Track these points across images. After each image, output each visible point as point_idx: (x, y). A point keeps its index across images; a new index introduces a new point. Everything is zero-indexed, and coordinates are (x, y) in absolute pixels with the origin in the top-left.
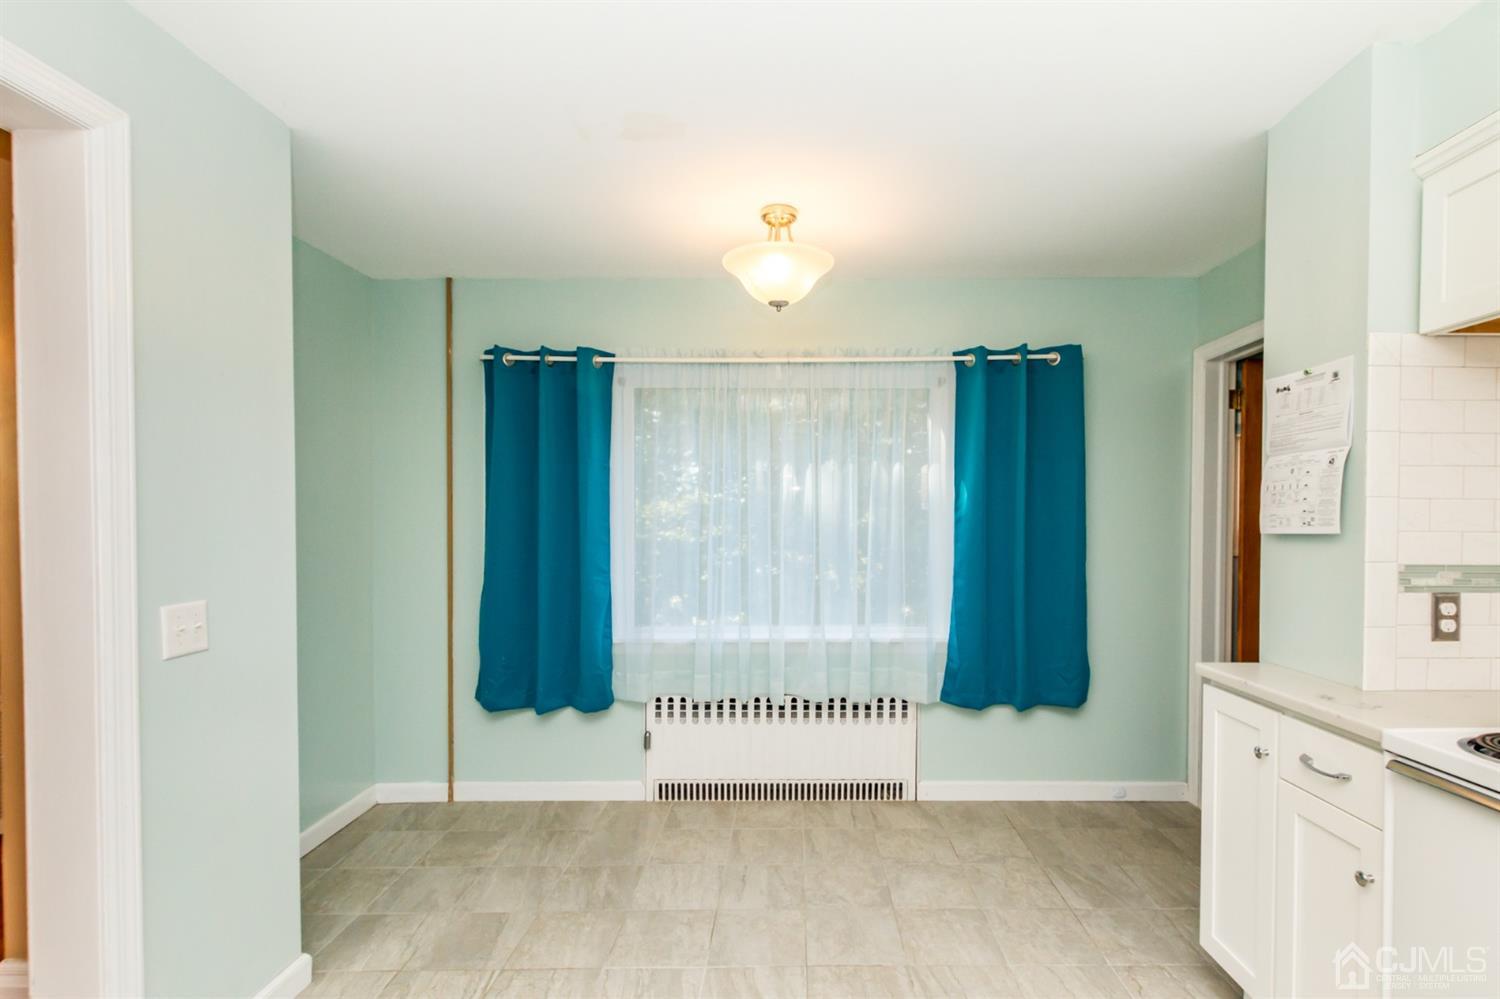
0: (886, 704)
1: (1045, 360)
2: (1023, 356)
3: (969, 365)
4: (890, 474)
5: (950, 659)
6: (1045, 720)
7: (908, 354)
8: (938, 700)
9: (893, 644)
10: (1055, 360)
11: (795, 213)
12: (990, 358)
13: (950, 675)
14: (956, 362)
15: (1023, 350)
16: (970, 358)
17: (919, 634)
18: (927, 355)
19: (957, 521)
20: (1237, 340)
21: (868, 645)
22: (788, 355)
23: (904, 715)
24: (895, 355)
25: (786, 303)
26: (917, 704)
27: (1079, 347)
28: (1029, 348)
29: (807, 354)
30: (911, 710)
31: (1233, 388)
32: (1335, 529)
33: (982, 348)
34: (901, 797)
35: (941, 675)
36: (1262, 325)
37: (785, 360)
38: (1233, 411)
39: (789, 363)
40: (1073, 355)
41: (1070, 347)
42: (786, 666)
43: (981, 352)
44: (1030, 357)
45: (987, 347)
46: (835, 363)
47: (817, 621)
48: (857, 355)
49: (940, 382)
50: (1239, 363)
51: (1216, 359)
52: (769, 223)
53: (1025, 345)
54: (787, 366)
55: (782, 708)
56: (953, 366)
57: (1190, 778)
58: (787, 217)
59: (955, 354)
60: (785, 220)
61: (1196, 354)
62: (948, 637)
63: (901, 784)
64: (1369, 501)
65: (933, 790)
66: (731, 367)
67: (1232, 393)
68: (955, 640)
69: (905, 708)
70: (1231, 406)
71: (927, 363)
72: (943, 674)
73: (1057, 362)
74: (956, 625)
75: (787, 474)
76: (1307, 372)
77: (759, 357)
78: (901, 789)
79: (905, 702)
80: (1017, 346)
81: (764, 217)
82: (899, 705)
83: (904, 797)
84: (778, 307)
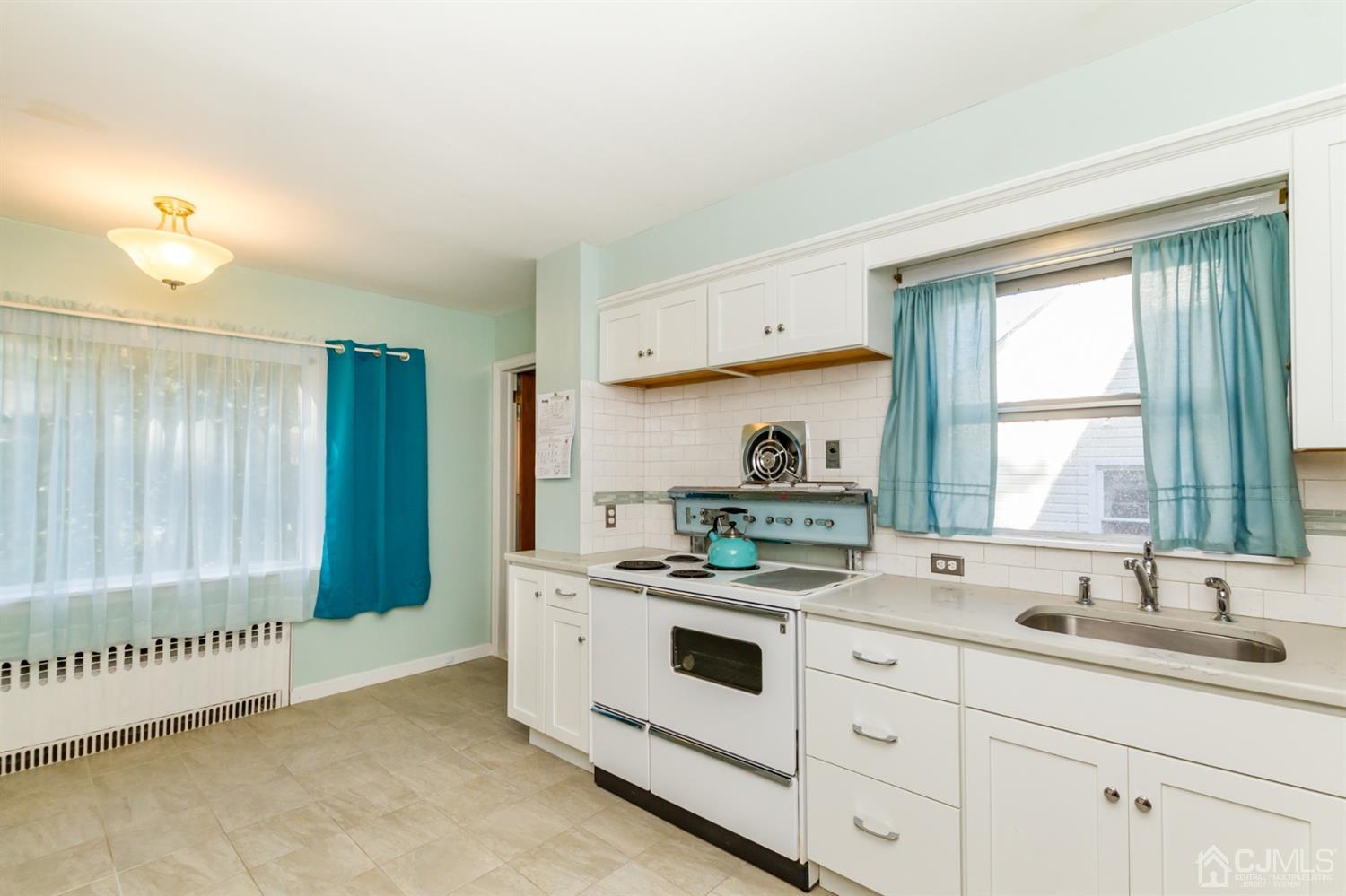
0: (261, 629)
1: (399, 357)
2: (384, 352)
3: (340, 352)
4: (266, 432)
5: (322, 582)
6: (400, 617)
7: (284, 336)
8: (312, 616)
9: (269, 577)
10: (406, 358)
11: (192, 208)
12: (356, 349)
13: (322, 594)
14: (328, 349)
15: (383, 347)
16: (340, 348)
17: (292, 566)
18: (303, 339)
19: (329, 474)
20: (522, 361)
21: (247, 581)
22: (157, 319)
23: (279, 636)
24: (271, 336)
25: (183, 284)
26: (291, 623)
27: (423, 351)
28: (388, 346)
29: (177, 321)
30: (285, 629)
31: (516, 389)
32: (569, 476)
33: (351, 341)
34: (274, 706)
35: (314, 596)
36: (534, 355)
37: (155, 324)
38: (515, 404)
39: (158, 327)
40: (418, 356)
41: (416, 350)
42: (153, 609)
43: (350, 344)
44: (388, 353)
45: (355, 341)
46: (209, 334)
47: (190, 564)
48: (234, 330)
49: (312, 361)
50: (519, 375)
51: (507, 371)
52: (162, 210)
53: (385, 344)
54: (156, 329)
55: (144, 651)
56: (326, 351)
57: (493, 641)
58: (183, 210)
59: (327, 342)
60: (182, 213)
61: (494, 365)
62: (320, 565)
63: (275, 695)
64: (582, 462)
65: (305, 693)
66: (82, 320)
67: (515, 392)
68: (328, 566)
69: (279, 629)
70: (514, 401)
71: (302, 345)
72: (316, 596)
73: (407, 360)
74: (329, 555)
75: (154, 427)
76: (556, 394)
77: (120, 315)
78: (275, 700)
79: (279, 624)
80: (380, 343)
81: (158, 204)
82: (273, 628)
83: (278, 706)
84: (174, 284)
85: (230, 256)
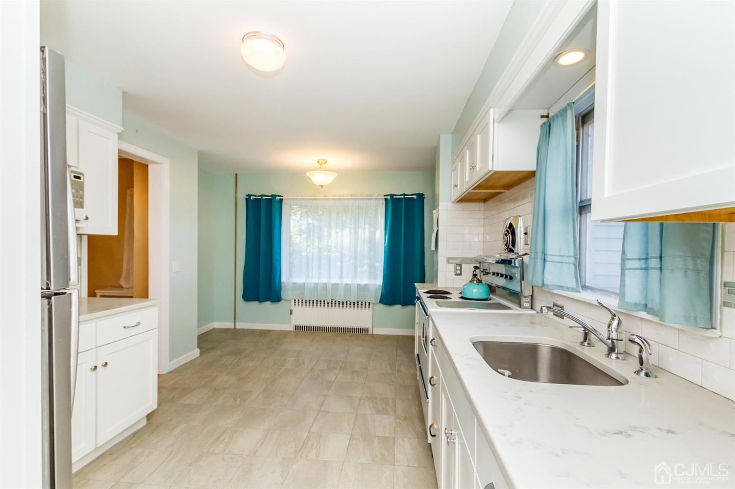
0: (363, 304)
1: (412, 198)
2: (404, 197)
3: (389, 199)
4: (364, 233)
5: (382, 290)
7: (370, 196)
8: (379, 302)
9: (365, 285)
11: (326, 161)
12: (394, 197)
13: (382, 295)
15: (405, 195)
16: (389, 197)
17: (374, 282)
18: (376, 196)
19: (385, 247)
21: (357, 285)
22: (334, 196)
23: (369, 307)
24: (366, 196)
25: (324, 186)
26: (373, 304)
27: (423, 194)
29: (340, 196)
30: (371, 305)
33: (392, 194)
35: (380, 295)
37: (333, 198)
40: (421, 196)
41: (420, 194)
42: (332, 290)
43: (392, 196)
45: (394, 194)
46: (348, 199)
47: (342, 277)
48: (355, 196)
49: (380, 205)
52: (320, 163)
53: (405, 193)
54: (334, 200)
56: (384, 199)
59: (385, 196)
60: (324, 163)
62: (382, 284)
63: (368, 329)
64: (439, 242)
65: (377, 331)
66: (317, 200)
69: (369, 305)
71: (376, 198)
73: (416, 198)
74: (384, 279)
75: (333, 232)
79: (369, 303)
80: (402, 193)
81: (318, 162)
82: (367, 304)
83: (369, 333)
84: (322, 186)
85: (336, 175)
